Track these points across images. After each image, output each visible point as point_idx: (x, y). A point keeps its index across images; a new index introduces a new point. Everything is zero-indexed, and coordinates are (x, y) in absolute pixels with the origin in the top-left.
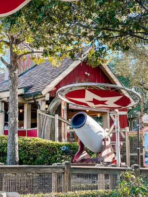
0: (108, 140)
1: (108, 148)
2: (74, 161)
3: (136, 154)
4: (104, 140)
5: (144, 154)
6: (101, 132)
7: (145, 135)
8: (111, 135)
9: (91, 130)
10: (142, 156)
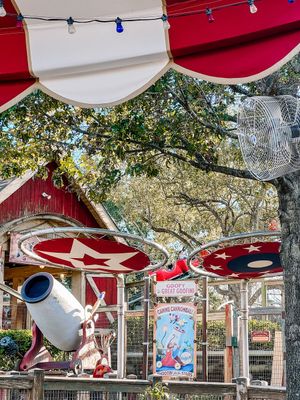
0: (90, 327)
1: (90, 341)
2: (22, 366)
3: (141, 354)
4: (82, 326)
5: (154, 354)
6: (77, 310)
7: (159, 318)
8: (96, 317)
9: (60, 307)
10: (151, 358)
